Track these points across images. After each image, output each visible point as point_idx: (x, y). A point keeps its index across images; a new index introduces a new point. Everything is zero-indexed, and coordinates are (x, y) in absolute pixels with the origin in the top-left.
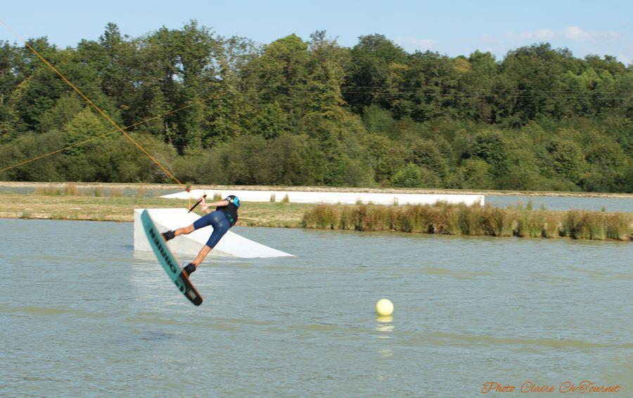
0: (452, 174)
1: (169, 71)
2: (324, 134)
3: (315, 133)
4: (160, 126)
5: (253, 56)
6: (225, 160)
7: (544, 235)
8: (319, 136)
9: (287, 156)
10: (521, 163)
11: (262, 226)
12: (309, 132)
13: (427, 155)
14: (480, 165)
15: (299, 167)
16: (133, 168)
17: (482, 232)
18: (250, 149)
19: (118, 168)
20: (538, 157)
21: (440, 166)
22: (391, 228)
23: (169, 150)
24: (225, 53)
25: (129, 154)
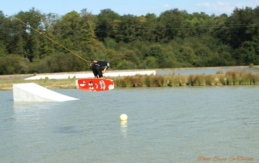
0: (141, 63)
1: (25, 28)
2: (89, 50)
3: (85, 50)
4: (22, 51)
5: (58, 21)
6: (49, 63)
7: (180, 85)
8: (87, 51)
9: (74, 59)
10: (169, 57)
11: (65, 88)
12: (82, 49)
13: (130, 56)
14: (153, 59)
15: (79, 64)
16: (12, 68)
17: (155, 85)
18: (59, 58)
19: (6, 69)
20: (176, 54)
21: (136, 60)
22: (118, 86)
23: (26, 60)
24: (47, 20)
25: (10, 63)
